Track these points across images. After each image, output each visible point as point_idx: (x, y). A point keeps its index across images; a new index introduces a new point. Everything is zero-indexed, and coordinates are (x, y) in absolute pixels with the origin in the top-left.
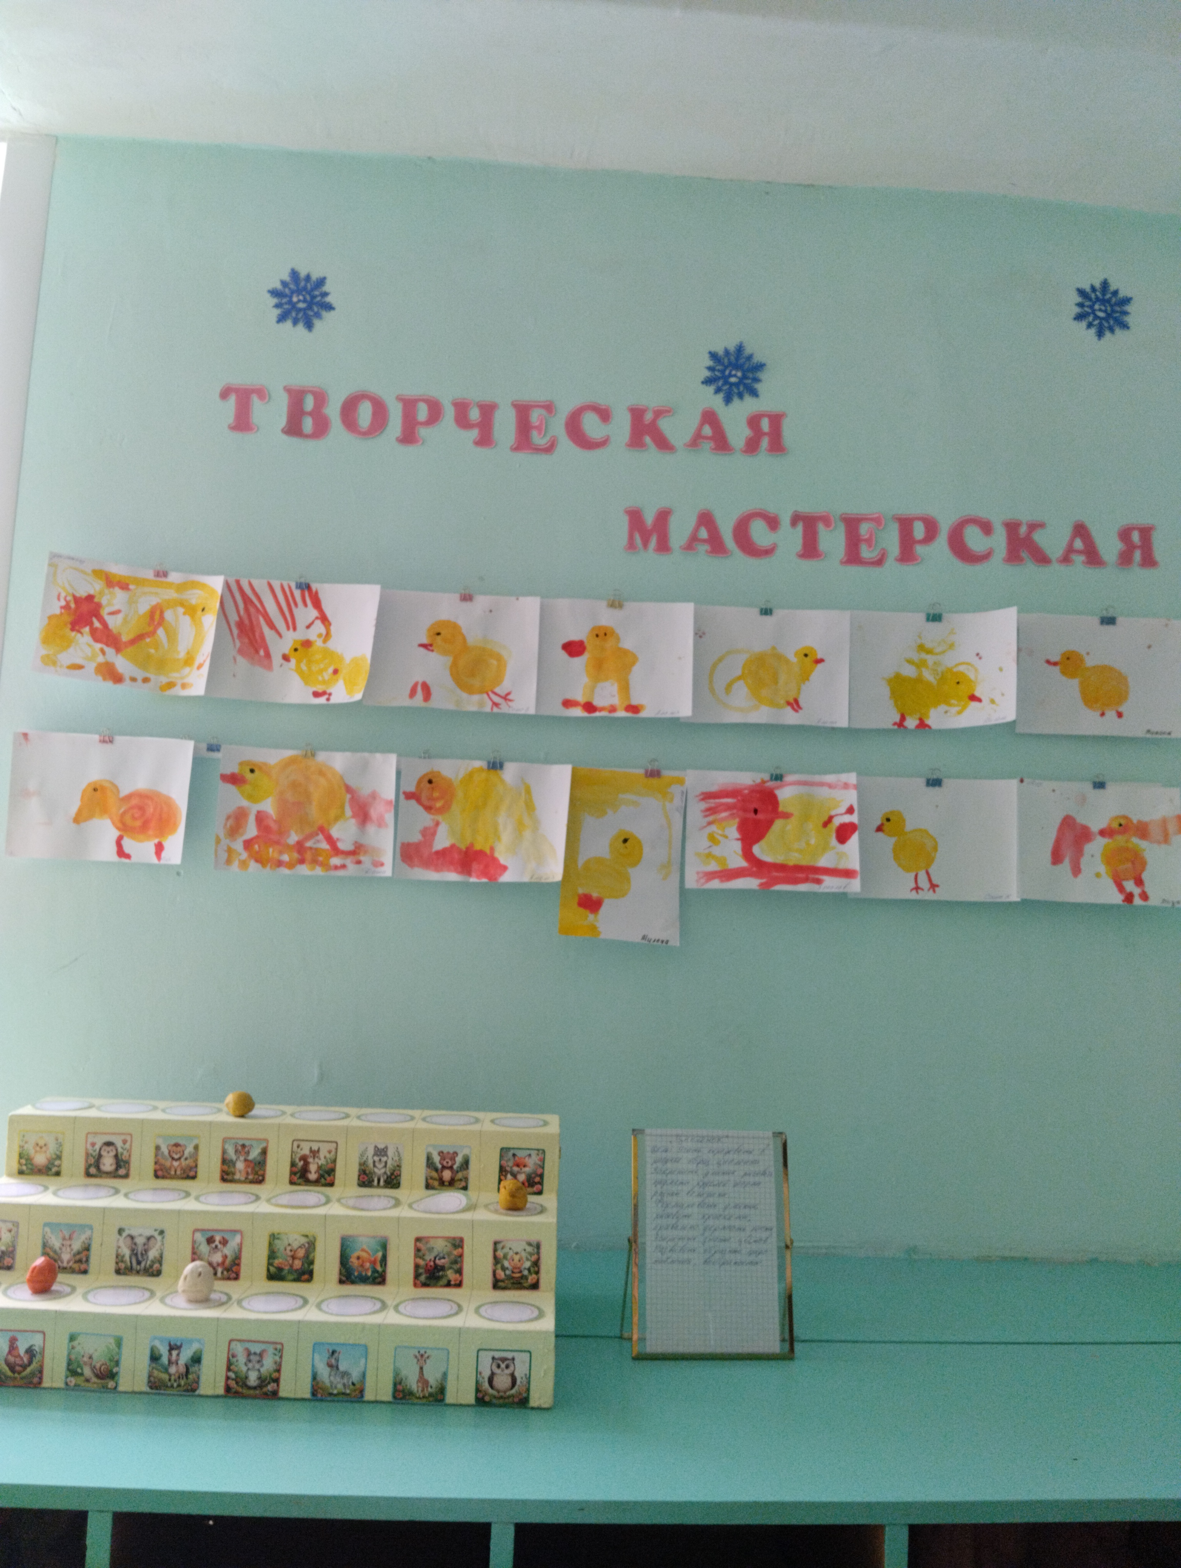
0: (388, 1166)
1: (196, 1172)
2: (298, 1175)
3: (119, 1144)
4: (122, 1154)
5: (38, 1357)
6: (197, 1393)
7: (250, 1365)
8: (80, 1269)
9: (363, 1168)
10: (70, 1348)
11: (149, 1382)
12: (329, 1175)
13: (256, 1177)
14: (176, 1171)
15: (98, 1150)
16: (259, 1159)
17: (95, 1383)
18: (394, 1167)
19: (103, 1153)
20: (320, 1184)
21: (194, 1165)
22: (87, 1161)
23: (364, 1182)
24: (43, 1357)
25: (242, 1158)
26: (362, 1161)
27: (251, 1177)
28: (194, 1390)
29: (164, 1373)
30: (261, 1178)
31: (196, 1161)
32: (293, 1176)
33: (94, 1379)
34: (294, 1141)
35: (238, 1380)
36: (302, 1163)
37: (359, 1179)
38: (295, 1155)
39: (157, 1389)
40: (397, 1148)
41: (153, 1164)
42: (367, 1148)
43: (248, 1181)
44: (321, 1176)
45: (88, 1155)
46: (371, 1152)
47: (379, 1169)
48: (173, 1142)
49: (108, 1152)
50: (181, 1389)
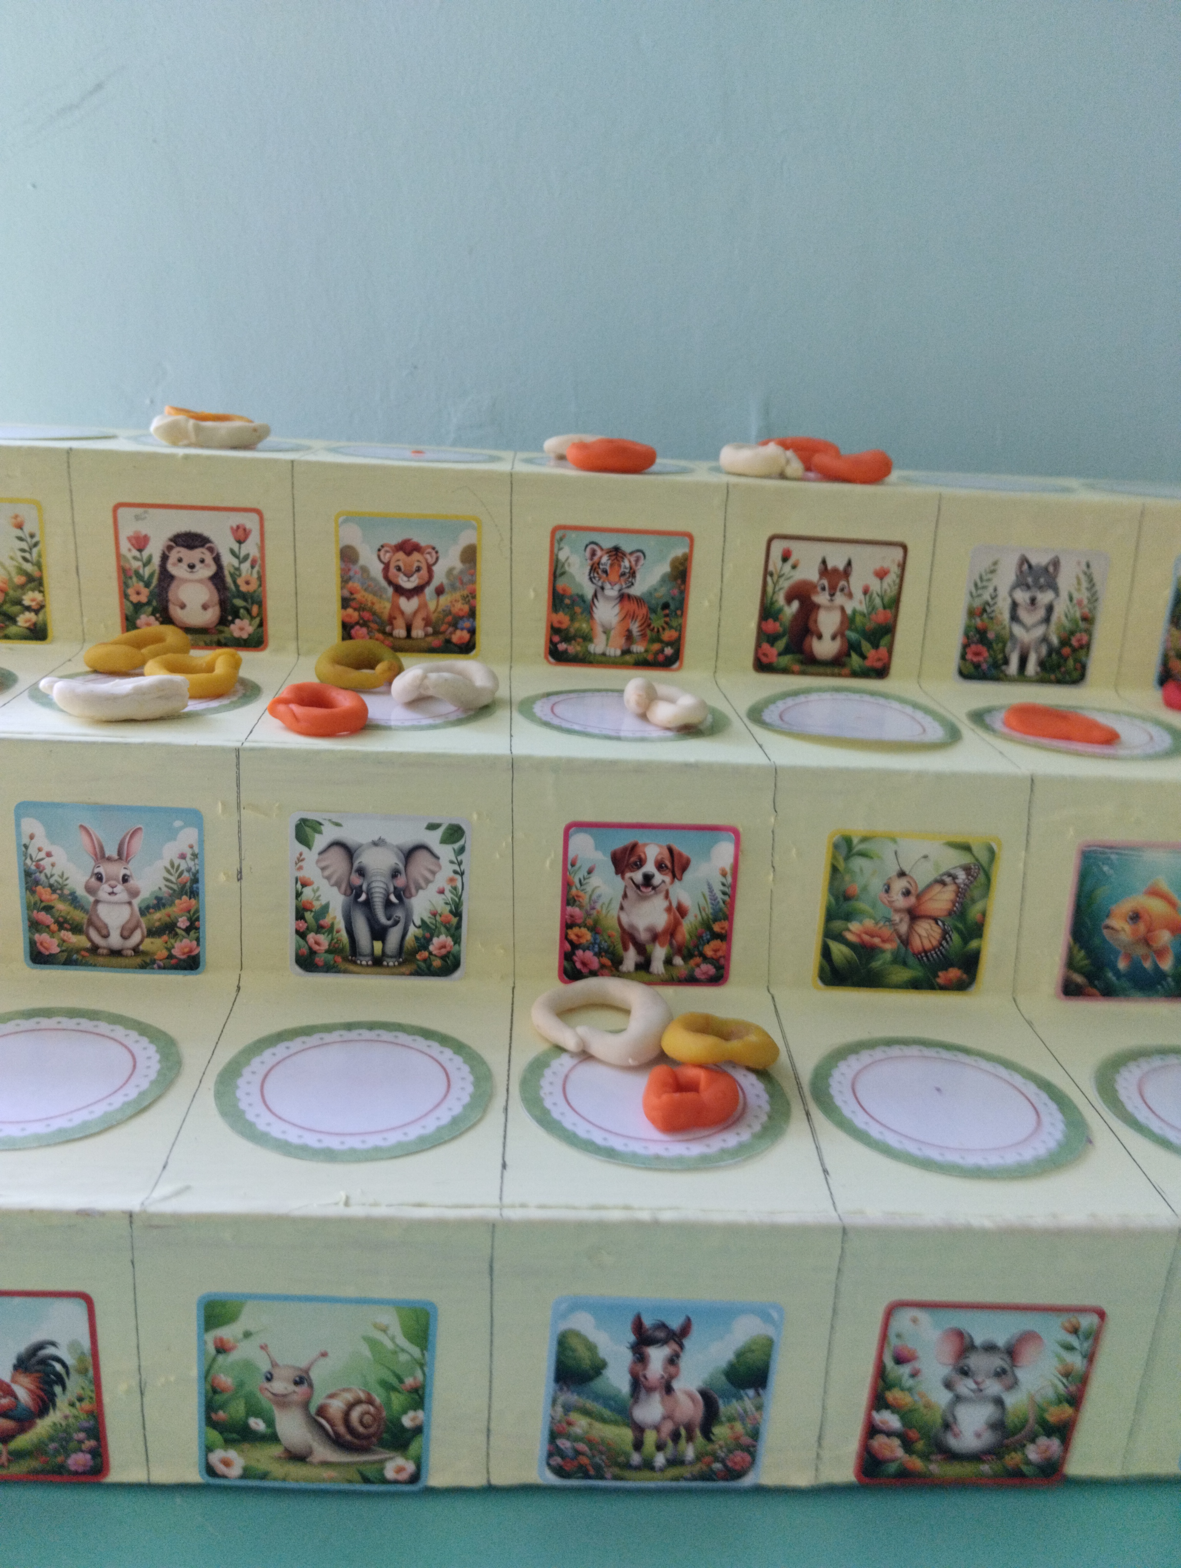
0: (1054, 618)
1: (472, 632)
2: (781, 644)
3: (224, 543)
4: (236, 574)
5: (75, 1385)
6: (748, 1481)
7: (965, 1386)
8: (170, 956)
9: (978, 622)
10: (212, 1350)
11: (554, 1451)
12: (876, 646)
13: (656, 646)
14: (409, 629)
15: (156, 560)
16: (663, 593)
17: (325, 1464)
18: (1074, 621)
19: (173, 569)
20: (846, 671)
21: (466, 608)
22: (125, 595)
23: (977, 666)
24: (97, 1382)
25: (612, 592)
26: (977, 603)
27: (638, 648)
28: (736, 1474)
29: (615, 1423)
30: (668, 651)
31: (471, 597)
32: (766, 646)
33: (323, 1452)
34: (770, 540)
35: (913, 1434)
36: (796, 605)
37: (963, 657)
38: (775, 584)
39: (587, 1476)
40: (1088, 566)
41: (336, 604)
42: (995, 563)
43: (628, 658)
44: (852, 647)
45: (125, 575)
46: (1007, 576)
47: (1027, 629)
48: (395, 539)
49: (192, 567)
50: (685, 1471)
